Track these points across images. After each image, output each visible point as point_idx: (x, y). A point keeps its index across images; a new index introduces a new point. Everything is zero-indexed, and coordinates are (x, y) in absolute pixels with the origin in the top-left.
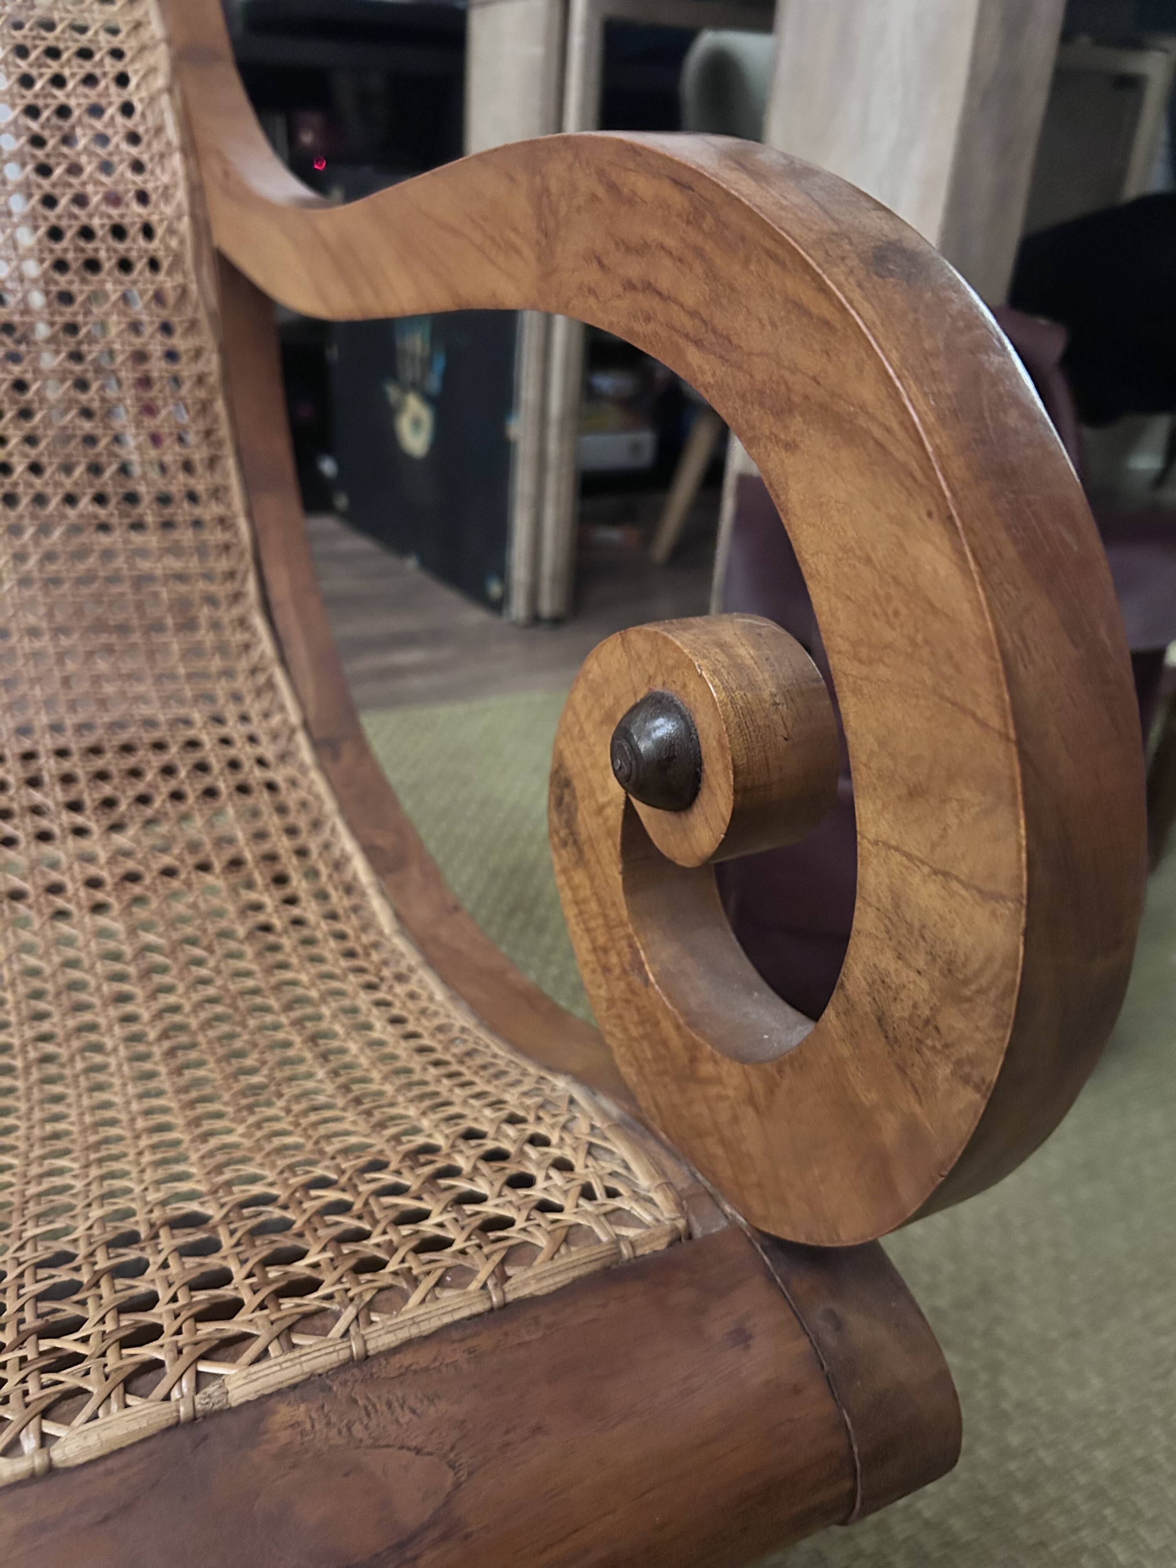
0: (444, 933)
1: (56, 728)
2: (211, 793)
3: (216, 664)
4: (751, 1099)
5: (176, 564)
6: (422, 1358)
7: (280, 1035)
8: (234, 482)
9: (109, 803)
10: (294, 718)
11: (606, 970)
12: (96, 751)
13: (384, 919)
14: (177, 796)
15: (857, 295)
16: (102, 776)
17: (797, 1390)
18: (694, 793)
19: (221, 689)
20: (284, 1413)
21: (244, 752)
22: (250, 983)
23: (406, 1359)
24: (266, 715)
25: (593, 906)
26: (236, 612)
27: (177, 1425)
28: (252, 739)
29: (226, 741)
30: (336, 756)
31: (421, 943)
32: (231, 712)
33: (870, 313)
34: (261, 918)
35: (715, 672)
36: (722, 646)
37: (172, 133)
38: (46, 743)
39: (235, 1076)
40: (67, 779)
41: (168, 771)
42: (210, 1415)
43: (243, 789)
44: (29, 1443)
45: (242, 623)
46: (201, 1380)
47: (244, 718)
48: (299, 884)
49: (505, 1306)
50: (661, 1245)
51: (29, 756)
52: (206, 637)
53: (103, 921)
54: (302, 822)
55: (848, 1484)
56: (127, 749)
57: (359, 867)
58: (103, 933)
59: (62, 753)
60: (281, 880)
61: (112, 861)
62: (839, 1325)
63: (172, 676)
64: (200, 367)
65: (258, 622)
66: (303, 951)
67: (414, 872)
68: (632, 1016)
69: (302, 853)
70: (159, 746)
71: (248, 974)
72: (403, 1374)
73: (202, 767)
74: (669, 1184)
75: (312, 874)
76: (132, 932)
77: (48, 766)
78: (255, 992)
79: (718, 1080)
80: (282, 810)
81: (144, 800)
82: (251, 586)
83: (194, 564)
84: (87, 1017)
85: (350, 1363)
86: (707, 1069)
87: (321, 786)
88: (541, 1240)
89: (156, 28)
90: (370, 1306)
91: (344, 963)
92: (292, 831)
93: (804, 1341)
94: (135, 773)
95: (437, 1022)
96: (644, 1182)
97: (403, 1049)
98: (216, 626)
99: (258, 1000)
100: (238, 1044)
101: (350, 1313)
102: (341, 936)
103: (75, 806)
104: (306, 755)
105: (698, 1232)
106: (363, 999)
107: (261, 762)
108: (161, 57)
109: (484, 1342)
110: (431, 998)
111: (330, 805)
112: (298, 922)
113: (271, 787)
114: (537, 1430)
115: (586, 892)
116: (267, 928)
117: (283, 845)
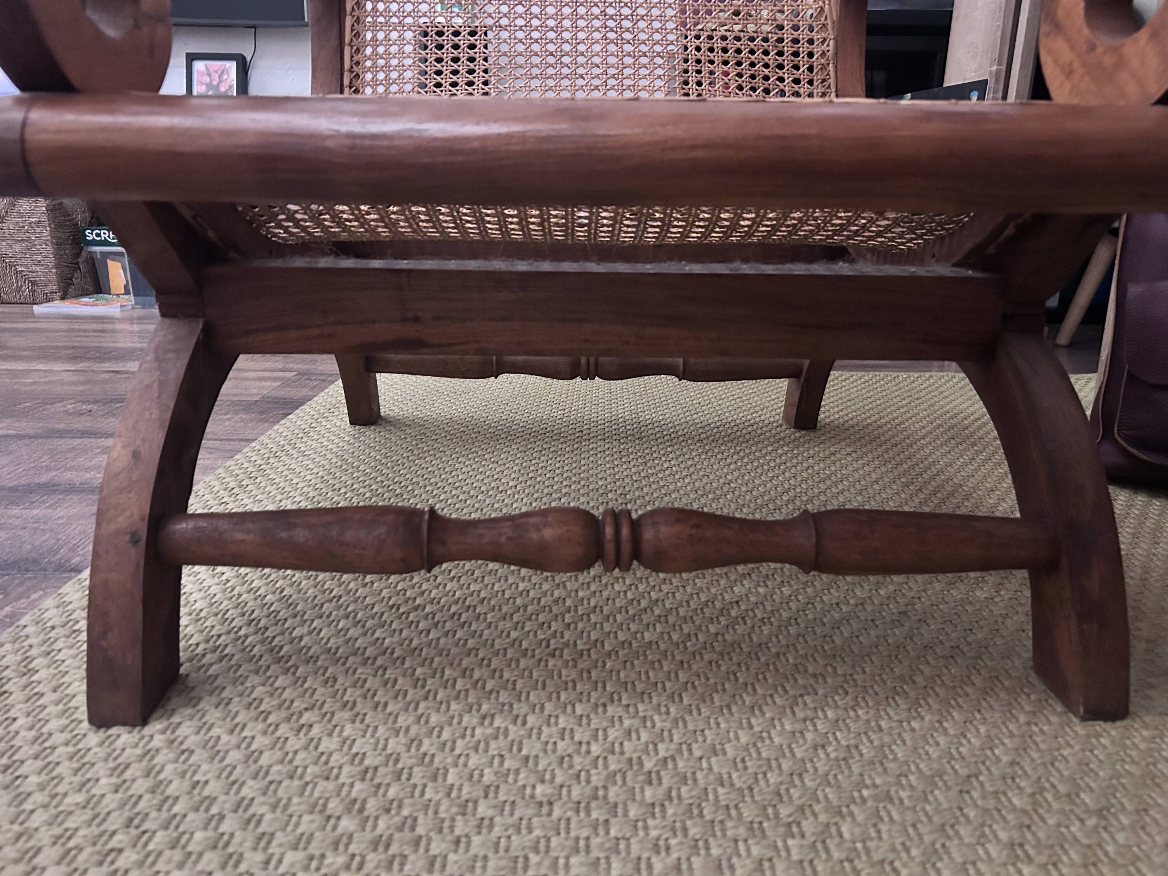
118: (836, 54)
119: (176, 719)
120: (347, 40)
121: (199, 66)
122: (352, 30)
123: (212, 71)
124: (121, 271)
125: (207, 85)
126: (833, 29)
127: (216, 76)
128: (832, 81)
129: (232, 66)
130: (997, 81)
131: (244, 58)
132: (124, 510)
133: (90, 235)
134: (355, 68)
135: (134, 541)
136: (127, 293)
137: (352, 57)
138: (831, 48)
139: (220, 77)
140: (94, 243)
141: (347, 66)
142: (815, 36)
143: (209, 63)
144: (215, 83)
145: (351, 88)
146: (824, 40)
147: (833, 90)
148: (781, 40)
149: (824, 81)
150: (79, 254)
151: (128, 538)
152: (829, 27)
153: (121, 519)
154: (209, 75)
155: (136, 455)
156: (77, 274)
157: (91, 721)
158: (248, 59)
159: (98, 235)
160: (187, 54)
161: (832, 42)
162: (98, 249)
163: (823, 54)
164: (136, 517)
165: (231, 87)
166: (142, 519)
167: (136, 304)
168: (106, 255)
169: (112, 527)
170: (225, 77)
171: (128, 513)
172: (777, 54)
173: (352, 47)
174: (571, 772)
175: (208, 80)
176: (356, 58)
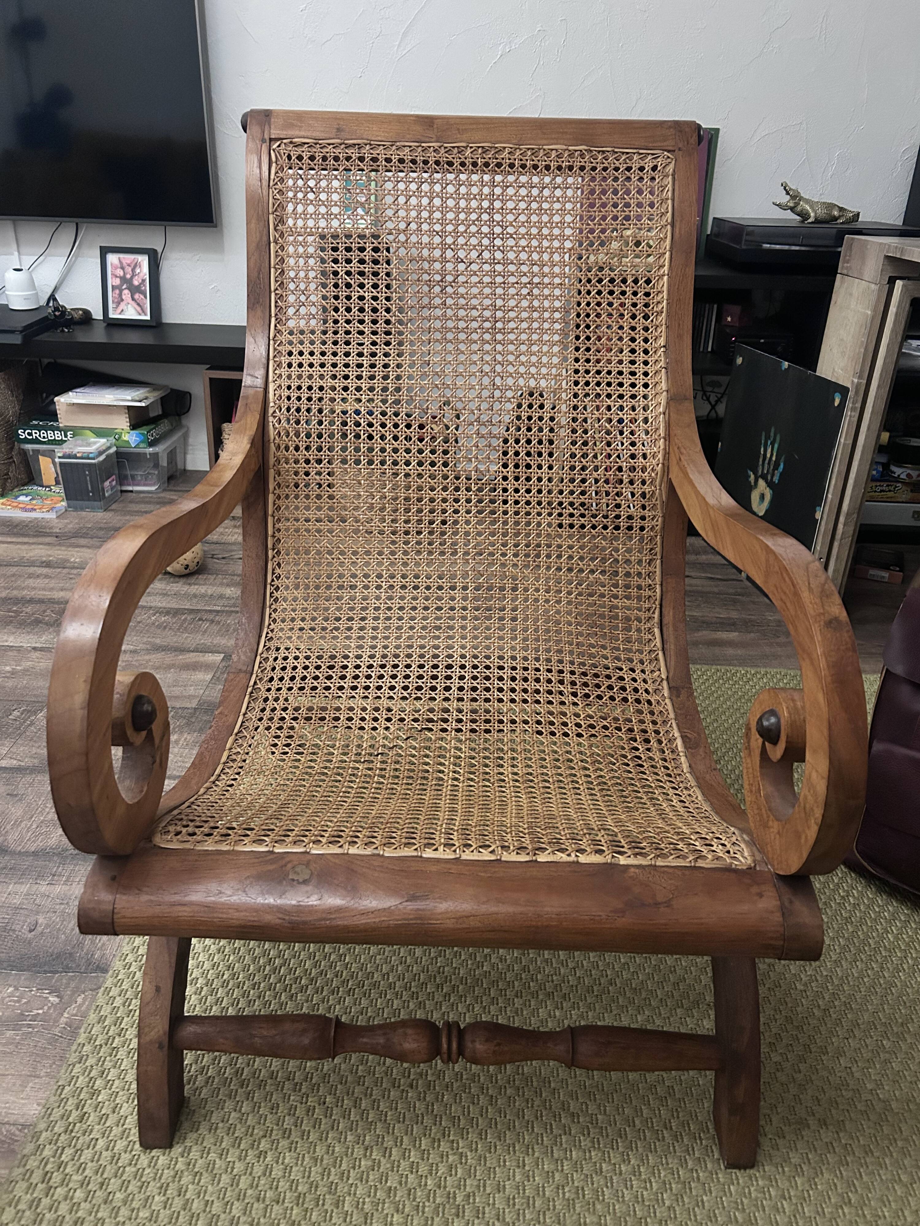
0: (708, 777)
1: (572, 663)
2: (625, 700)
3: (636, 646)
4: (779, 833)
5: (628, 603)
6: (671, 870)
7: (639, 795)
8: (658, 570)
9: (587, 696)
10: (664, 676)
11: (751, 791)
12: (584, 674)
13: (685, 767)
14: (612, 698)
15: (818, 633)
16: (586, 685)
17: (772, 912)
18: (778, 740)
19: (636, 657)
20: (632, 870)
21: (641, 686)
22: (630, 775)
23: (666, 869)
24: (652, 672)
25: (751, 770)
26: (648, 625)
27: (607, 863)
28: (645, 681)
29: (635, 680)
30: (678, 696)
31: (697, 779)
32: (638, 668)
33: (820, 638)
34: (637, 754)
35: (787, 708)
36: (793, 700)
37: (662, 431)
38: (567, 668)
39: (623, 802)
40: (573, 683)
41: (610, 687)
42: (614, 864)
43: (638, 701)
44: (573, 855)
45: (650, 631)
46: (613, 857)
47: (643, 671)
48: (654, 744)
49: (695, 867)
50: (745, 868)
51: (561, 672)
52: (634, 634)
53: (581, 740)
54: (659, 720)
55: (782, 943)
56: (596, 676)
57: (679, 742)
58: (579, 744)
59: (573, 673)
60: (647, 741)
61: (585, 719)
62: (791, 902)
63: (618, 649)
64: (654, 523)
65: (657, 631)
66: (651, 769)
67: (701, 751)
68: (755, 807)
69: (657, 732)
70: (608, 677)
71: (631, 772)
72: (664, 872)
73: (623, 689)
74: (753, 856)
75: (660, 742)
76: (591, 746)
77: (567, 677)
78: (632, 779)
79: (773, 827)
80: (652, 713)
81: (600, 697)
82: (656, 615)
83: (635, 603)
84: (573, 772)
85: (651, 865)
86: (771, 823)
87: (670, 707)
88: (710, 856)
89: (664, 386)
90: (658, 856)
91: (666, 778)
92: (654, 723)
93: (778, 903)
94: (598, 686)
95: (696, 806)
96: (746, 854)
97: (682, 811)
98: (639, 630)
99: (633, 782)
100: (624, 793)
101: (653, 855)
102: (667, 768)
103: (575, 695)
104: (666, 693)
105: (758, 869)
106: (671, 792)
107: (647, 691)
108: (663, 399)
109: (687, 872)
110: (697, 798)
111: (672, 715)
112: (650, 758)
113: (649, 702)
114: (696, 894)
115: (750, 765)
116: (639, 758)
117: (650, 727)
118: (663, 528)
119: (188, 1143)
120: (270, 512)
121: (112, 259)
122: (274, 504)
123: (125, 264)
124: (52, 465)
125: (121, 278)
126: (662, 509)
127: (129, 270)
128: (658, 550)
129: (144, 260)
130: (857, 393)
131: (155, 251)
132: (154, 1027)
133: (22, 434)
134: (277, 534)
135: (161, 1047)
136: (57, 483)
137: (274, 524)
138: (659, 523)
139: (133, 270)
140: (26, 441)
141: (270, 532)
142: (646, 513)
143: (122, 256)
144: (128, 276)
145: (273, 550)
146: (655, 517)
147: (659, 557)
148: (618, 517)
149: (651, 549)
150: (12, 449)
151: (157, 1046)
152: (659, 506)
153: (153, 1033)
154: (123, 268)
155: (158, 989)
156: (12, 468)
157: (141, 1145)
158: (160, 250)
159: (29, 434)
160: (101, 248)
161: (660, 519)
162: (29, 447)
163: (652, 528)
164: (161, 1032)
165: (144, 281)
166: (165, 1034)
167: (69, 506)
168: (37, 452)
169: (148, 1039)
170: (138, 271)
171: (156, 1030)
172: (614, 528)
173: (274, 517)
174: (414, 1203)
175: (121, 273)
176: (277, 526)
